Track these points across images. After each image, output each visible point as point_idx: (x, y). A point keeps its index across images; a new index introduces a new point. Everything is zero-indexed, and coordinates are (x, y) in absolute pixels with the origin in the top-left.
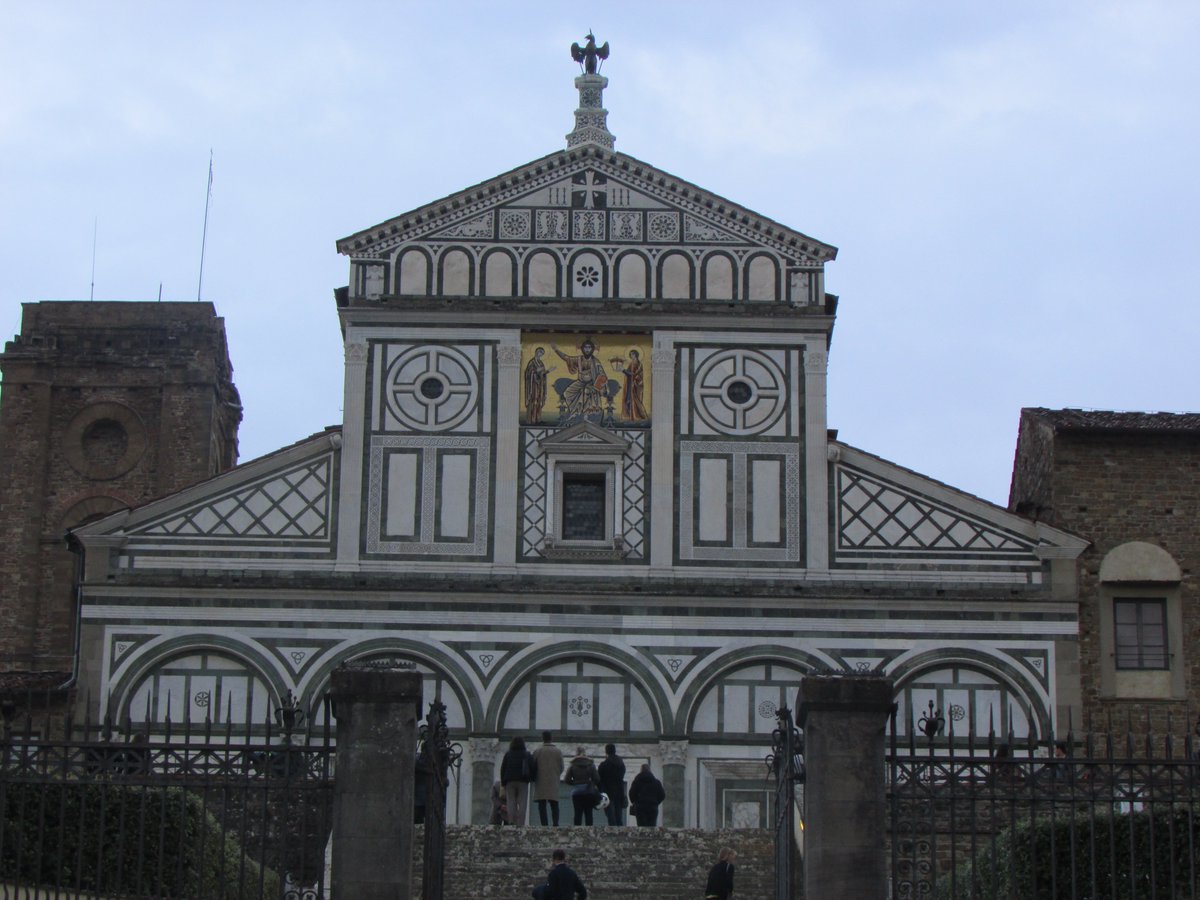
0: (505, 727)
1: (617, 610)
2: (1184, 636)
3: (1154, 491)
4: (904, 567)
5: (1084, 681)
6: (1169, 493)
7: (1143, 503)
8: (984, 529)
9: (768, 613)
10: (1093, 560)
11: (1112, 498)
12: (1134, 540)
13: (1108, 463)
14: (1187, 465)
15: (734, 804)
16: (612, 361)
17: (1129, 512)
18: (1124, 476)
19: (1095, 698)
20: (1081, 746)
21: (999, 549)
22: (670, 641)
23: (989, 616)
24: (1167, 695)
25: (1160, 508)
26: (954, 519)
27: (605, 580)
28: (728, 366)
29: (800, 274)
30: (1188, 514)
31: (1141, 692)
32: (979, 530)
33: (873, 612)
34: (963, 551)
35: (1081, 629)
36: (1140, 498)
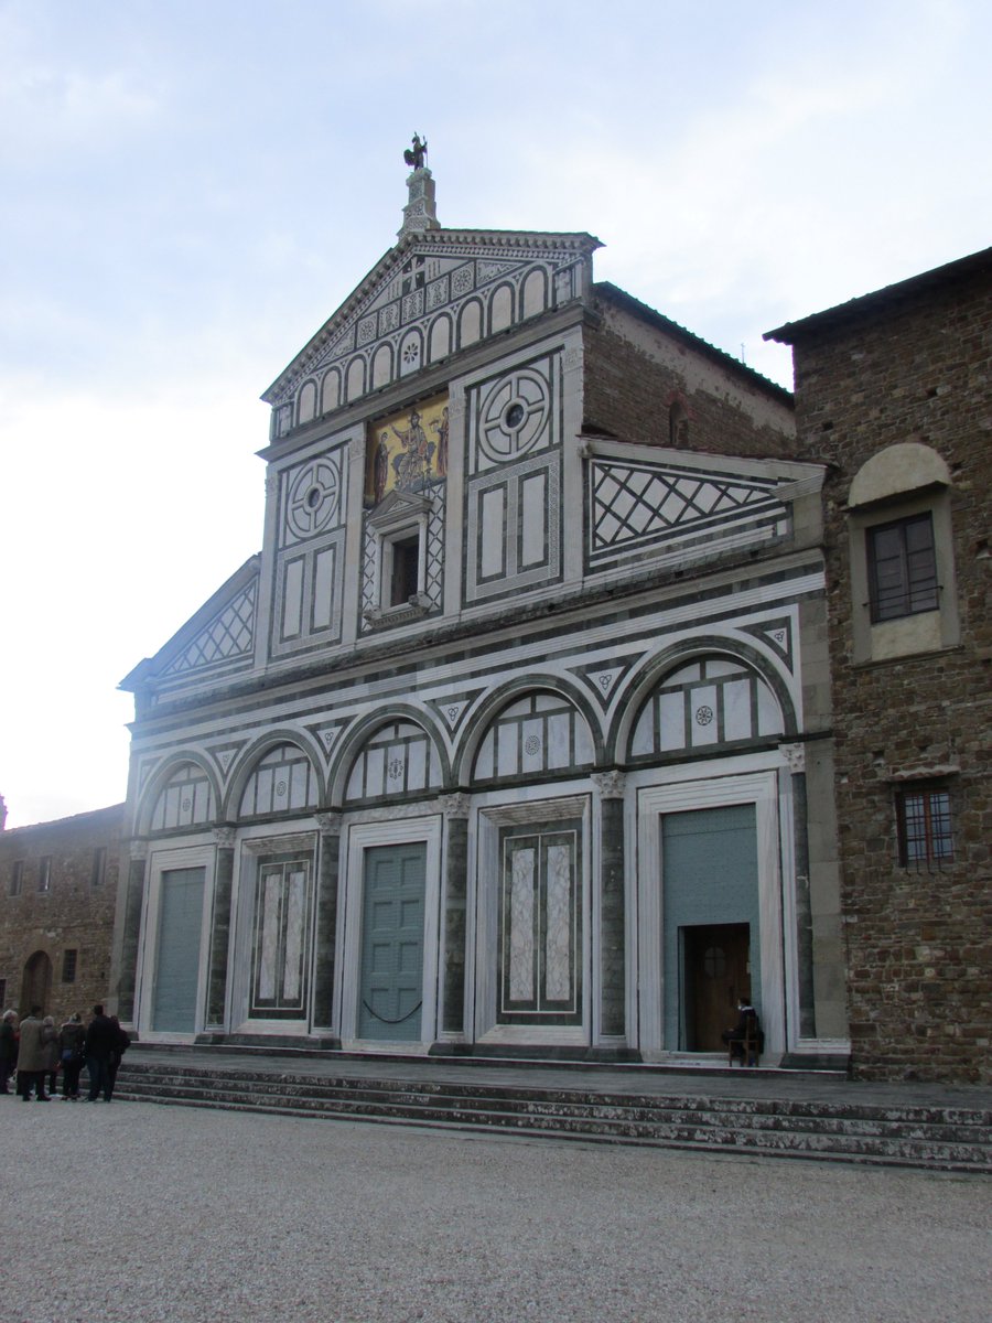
0: (347, 799)
1: (414, 668)
2: (957, 558)
3: (912, 372)
4: (651, 554)
5: (832, 649)
6: (931, 368)
7: (897, 393)
8: (730, 485)
9: (526, 640)
10: (840, 487)
11: (861, 400)
12: (891, 443)
13: (855, 357)
14: (952, 323)
15: (514, 853)
16: (431, 424)
17: (882, 411)
18: (875, 365)
19: (846, 668)
20: (831, 736)
21: (745, 504)
22: (450, 690)
23: (726, 590)
24: (936, 646)
25: (921, 392)
26: (699, 483)
27: (395, 644)
28: (505, 394)
29: (562, 274)
30: (955, 388)
31: (903, 648)
32: (723, 487)
33: (615, 615)
34: (708, 518)
35: (828, 579)
36: (895, 387)
